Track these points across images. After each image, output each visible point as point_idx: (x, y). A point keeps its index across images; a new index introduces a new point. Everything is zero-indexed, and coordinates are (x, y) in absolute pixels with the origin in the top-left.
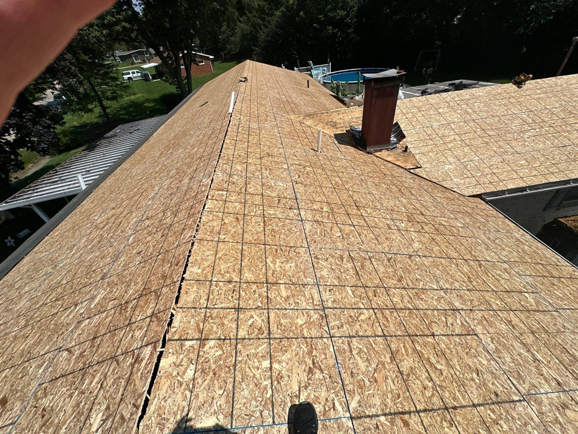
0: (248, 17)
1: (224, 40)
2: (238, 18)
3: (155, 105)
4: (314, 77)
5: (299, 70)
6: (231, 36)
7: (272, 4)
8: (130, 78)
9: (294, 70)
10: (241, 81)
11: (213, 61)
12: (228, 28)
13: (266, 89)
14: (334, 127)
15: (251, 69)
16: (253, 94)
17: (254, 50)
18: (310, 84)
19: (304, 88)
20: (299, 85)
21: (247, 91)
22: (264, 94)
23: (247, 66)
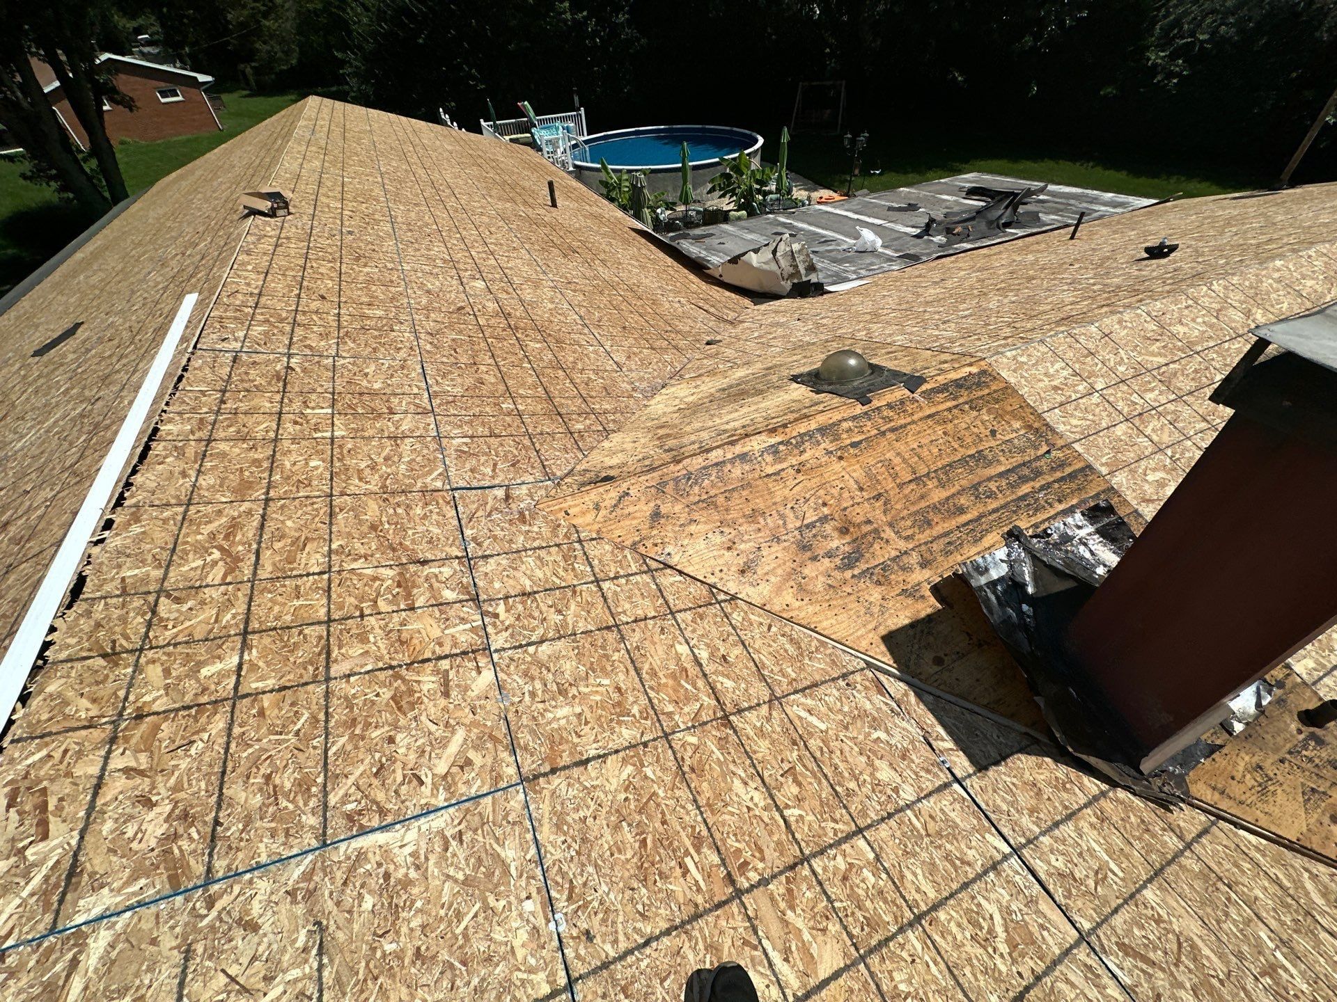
1: (242, 25)
4: (545, 149)
5: (496, 127)
6: (266, 15)
9: (479, 131)
10: (254, 212)
13: (389, 245)
14: (856, 572)
15: (323, 135)
16: (315, 305)
17: (342, 63)
18: (557, 193)
19: (542, 211)
20: (519, 200)
21: (277, 285)
22: (378, 291)
23: (302, 123)
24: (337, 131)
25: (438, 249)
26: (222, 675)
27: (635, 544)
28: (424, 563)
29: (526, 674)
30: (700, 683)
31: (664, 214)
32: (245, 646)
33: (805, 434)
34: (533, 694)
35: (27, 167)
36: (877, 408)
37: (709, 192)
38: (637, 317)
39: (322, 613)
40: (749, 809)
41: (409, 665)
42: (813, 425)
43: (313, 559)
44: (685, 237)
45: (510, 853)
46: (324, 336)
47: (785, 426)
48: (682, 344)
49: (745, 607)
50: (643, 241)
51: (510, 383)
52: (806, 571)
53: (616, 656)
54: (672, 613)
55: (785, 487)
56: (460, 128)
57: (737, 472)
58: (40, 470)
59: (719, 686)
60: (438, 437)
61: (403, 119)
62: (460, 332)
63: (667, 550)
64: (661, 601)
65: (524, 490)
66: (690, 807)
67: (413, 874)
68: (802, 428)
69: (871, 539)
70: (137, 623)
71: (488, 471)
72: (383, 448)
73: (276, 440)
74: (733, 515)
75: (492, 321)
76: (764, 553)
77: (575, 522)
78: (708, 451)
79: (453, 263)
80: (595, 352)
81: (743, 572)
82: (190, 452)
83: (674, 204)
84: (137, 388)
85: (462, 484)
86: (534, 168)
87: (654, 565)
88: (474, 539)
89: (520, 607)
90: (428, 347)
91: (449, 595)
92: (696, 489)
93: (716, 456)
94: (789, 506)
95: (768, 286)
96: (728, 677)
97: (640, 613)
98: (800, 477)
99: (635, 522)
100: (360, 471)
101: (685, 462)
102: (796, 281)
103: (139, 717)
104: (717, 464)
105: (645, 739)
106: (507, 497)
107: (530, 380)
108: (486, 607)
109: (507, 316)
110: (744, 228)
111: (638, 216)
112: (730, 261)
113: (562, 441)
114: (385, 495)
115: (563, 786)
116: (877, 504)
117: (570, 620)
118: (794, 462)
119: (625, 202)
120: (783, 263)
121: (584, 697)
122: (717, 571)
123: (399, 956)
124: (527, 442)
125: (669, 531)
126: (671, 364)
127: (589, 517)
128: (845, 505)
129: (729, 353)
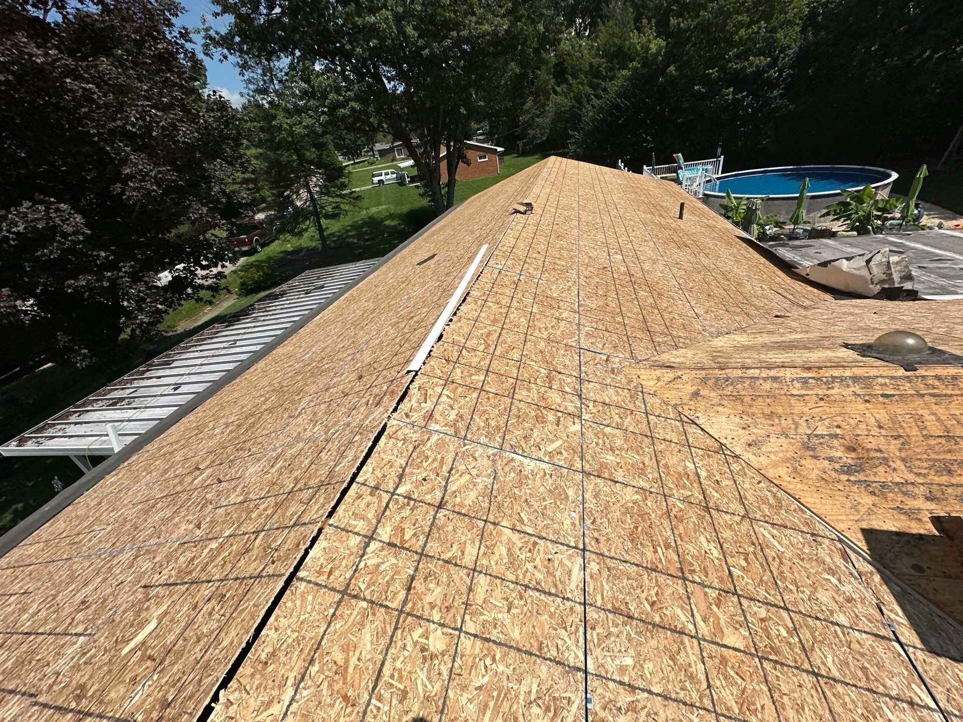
0: (571, 85)
1: (526, 122)
2: (553, 88)
3: (399, 224)
4: (684, 183)
5: (653, 170)
6: (538, 117)
7: (615, 61)
8: (381, 181)
9: (640, 172)
10: (517, 212)
11: (501, 155)
12: (536, 104)
13: (575, 232)
14: (852, 478)
15: (554, 176)
16: (535, 255)
17: (571, 136)
18: (685, 211)
19: (671, 221)
20: (657, 213)
21: (521, 244)
22: (565, 253)
23: (546, 170)
24: (561, 174)
25: (600, 237)
26: (478, 381)
27: (676, 405)
28: (560, 373)
29: (596, 435)
30: (696, 485)
31: (770, 230)
32: (487, 375)
33: (837, 377)
34: (597, 444)
35: (422, 191)
36: (923, 376)
37: (823, 216)
38: (721, 291)
39: (515, 375)
40: (706, 552)
41: (545, 408)
42: (848, 373)
43: (516, 355)
44: (783, 245)
45: (571, 492)
46: (536, 269)
47: (820, 368)
48: (753, 312)
49: (744, 465)
50: (744, 245)
51: (623, 309)
52: (803, 462)
53: (647, 450)
54: (689, 446)
55: (805, 406)
56: (629, 171)
57: (767, 386)
58: (424, 302)
59: (708, 492)
60: (579, 324)
61: (597, 166)
62: (602, 279)
63: (697, 415)
64: (684, 437)
65: (617, 360)
66: (668, 530)
67: (530, 476)
68: (836, 373)
69: (877, 463)
70: (456, 354)
71: (601, 346)
72: (552, 322)
73: (509, 307)
74: (754, 410)
75: (621, 277)
76: (771, 440)
77: (643, 383)
78: (747, 368)
79: (607, 244)
80: (683, 305)
81: (750, 445)
82: (479, 303)
83: (784, 223)
84: (462, 278)
85: (585, 347)
86: (672, 194)
87: (685, 419)
88: (585, 372)
89: (601, 408)
90: (584, 283)
91: (568, 389)
92: (730, 388)
93: (751, 372)
94: (804, 418)
95: (853, 287)
96: (717, 492)
97: (668, 438)
98: (822, 403)
99: (680, 394)
100: (540, 328)
101: (727, 371)
102: (886, 286)
103: (453, 382)
104: (752, 378)
105: (651, 490)
106: (607, 360)
107: (635, 310)
108: (584, 401)
109: (631, 275)
110: (846, 243)
111: (746, 229)
112: (819, 265)
113: (646, 343)
114: (549, 340)
115: (602, 484)
116: (894, 442)
117: (625, 424)
118: (820, 392)
119: (739, 219)
120: (875, 270)
121: (622, 457)
122: (730, 437)
123: (520, 497)
124: (625, 339)
125: (702, 405)
126: (739, 323)
127: (652, 383)
128: (859, 433)
129: (794, 324)
